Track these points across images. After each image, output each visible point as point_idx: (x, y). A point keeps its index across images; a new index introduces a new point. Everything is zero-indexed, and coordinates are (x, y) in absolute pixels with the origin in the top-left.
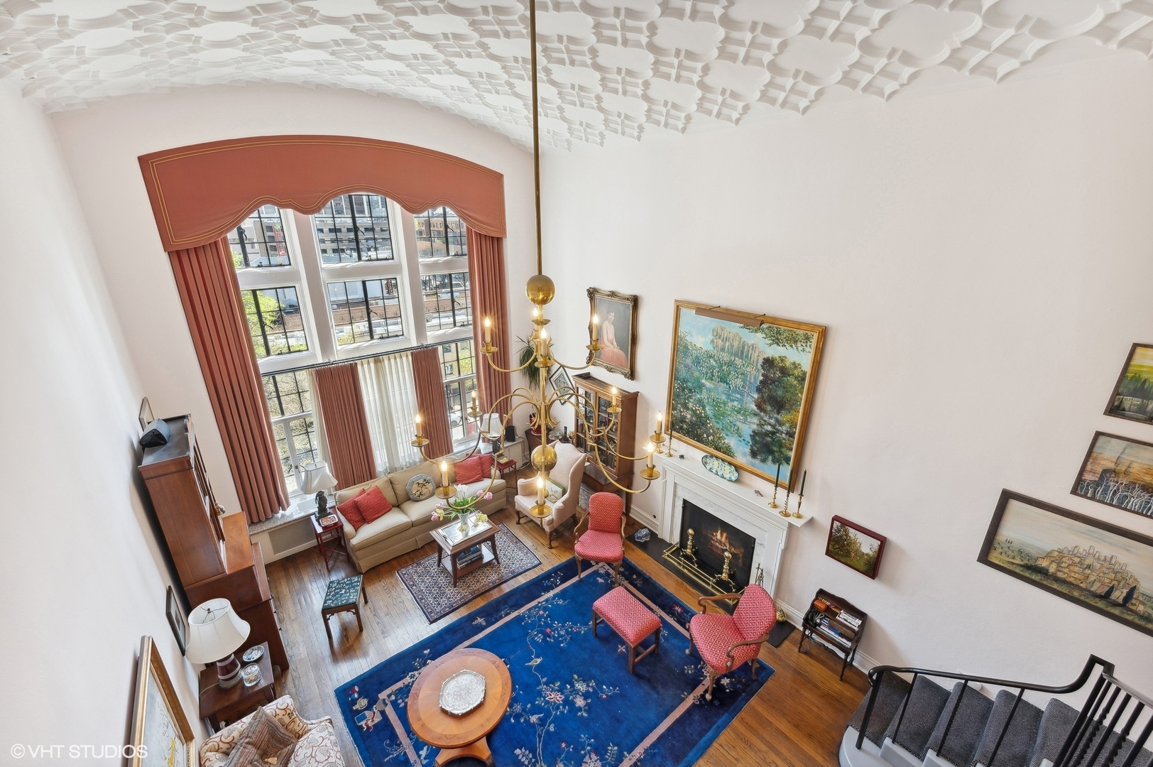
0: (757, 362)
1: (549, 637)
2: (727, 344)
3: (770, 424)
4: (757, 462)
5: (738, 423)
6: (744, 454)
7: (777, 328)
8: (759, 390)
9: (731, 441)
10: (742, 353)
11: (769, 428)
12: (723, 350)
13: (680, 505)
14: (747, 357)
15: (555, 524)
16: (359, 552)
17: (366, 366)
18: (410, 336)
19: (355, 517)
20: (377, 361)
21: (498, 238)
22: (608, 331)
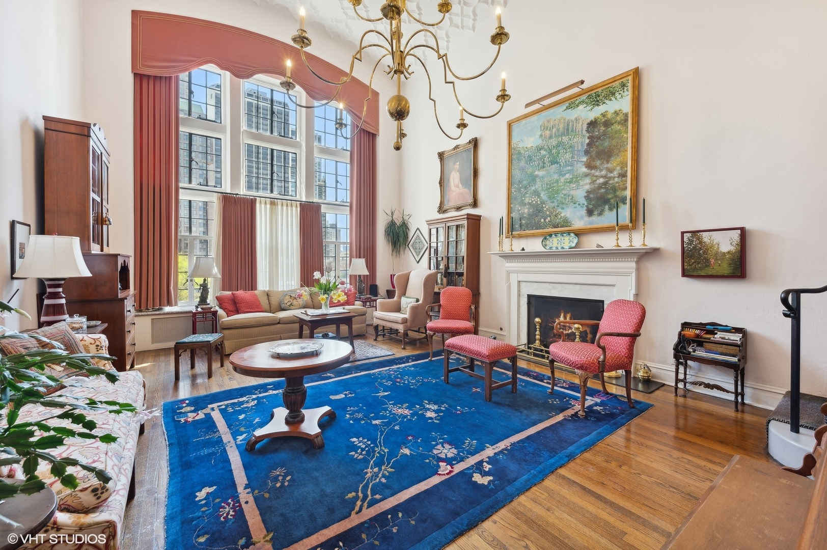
0: (582, 130)
1: (399, 383)
2: (554, 130)
3: (602, 177)
4: (594, 218)
5: (572, 192)
6: (581, 218)
7: (595, 93)
8: (587, 152)
9: (567, 213)
10: (568, 130)
11: (601, 180)
12: (551, 137)
13: (524, 301)
14: (572, 131)
15: (408, 324)
16: (226, 332)
17: (263, 206)
18: (301, 197)
19: (231, 308)
20: (272, 204)
21: (373, 134)
22: (455, 178)
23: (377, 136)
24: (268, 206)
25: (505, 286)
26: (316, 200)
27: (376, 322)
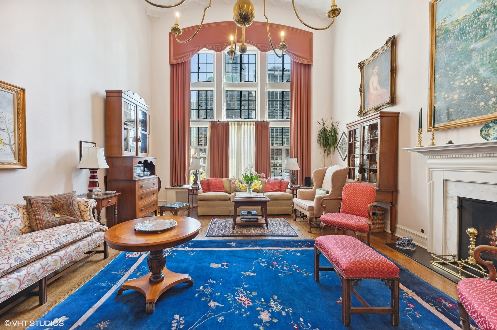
1: (273, 266)
13: (453, 205)
15: (315, 212)
16: (199, 202)
17: (233, 126)
18: (258, 119)
19: (206, 188)
20: (239, 125)
21: (308, 65)
22: (373, 82)
23: (312, 65)
24: (236, 126)
25: (426, 185)
26: (266, 119)
27: (295, 207)
